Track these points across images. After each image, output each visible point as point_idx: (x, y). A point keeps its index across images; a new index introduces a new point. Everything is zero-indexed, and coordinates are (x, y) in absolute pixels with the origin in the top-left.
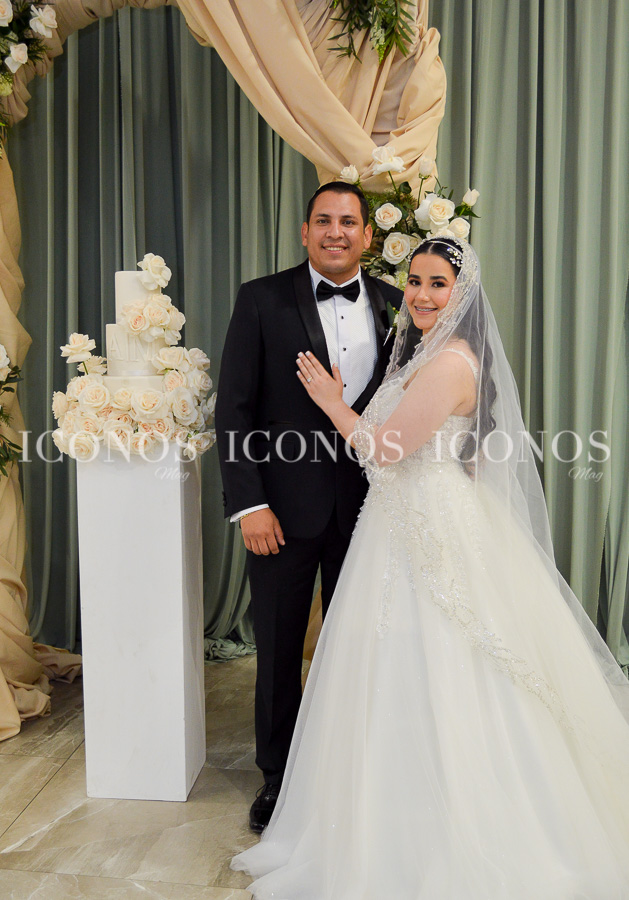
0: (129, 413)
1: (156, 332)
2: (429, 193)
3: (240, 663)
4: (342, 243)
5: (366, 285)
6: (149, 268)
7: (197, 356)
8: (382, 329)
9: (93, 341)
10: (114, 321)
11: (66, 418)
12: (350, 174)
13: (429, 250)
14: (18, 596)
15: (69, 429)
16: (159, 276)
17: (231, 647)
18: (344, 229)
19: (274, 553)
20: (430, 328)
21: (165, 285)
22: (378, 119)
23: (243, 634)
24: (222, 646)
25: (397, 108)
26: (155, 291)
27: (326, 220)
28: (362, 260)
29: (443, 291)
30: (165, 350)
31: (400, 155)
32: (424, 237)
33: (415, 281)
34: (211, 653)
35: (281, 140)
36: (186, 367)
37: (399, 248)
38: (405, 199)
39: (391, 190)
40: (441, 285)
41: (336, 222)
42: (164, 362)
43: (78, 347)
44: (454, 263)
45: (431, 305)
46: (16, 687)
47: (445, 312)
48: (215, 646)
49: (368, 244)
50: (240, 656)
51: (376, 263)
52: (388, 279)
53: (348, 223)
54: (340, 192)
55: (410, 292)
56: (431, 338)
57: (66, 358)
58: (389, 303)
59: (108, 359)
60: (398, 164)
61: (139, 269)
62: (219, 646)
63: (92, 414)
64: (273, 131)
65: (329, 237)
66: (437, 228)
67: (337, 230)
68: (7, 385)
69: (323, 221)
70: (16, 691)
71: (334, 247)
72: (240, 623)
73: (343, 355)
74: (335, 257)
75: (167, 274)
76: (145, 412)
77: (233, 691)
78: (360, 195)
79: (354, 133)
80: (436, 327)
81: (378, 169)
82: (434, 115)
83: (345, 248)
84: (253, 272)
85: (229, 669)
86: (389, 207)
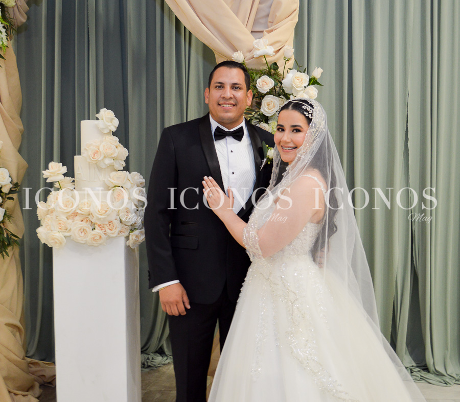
0: (89, 217)
1: (108, 161)
2: (290, 69)
3: (164, 369)
4: (232, 102)
5: (249, 130)
6: (104, 118)
7: (136, 178)
8: (259, 159)
9: (65, 167)
10: (80, 154)
11: (46, 220)
12: (238, 57)
13: (290, 107)
14: (18, 334)
15: (48, 227)
16: (110, 124)
17: (159, 359)
18: (234, 92)
19: (182, 314)
20: (292, 161)
21: (114, 129)
22: (256, 22)
23: (166, 350)
24: (153, 359)
25: (268, 15)
26: (108, 134)
27: (221, 86)
28: (246, 114)
29: (300, 135)
30: (114, 173)
31: (271, 45)
32: (288, 98)
33: (281, 128)
34: (146, 363)
35: (190, 33)
36: (128, 185)
37: (272, 105)
38: (274, 74)
39: (265, 68)
40: (298, 131)
41: (228, 88)
42: (113, 182)
43: (55, 171)
44: (307, 115)
45: (292, 145)
46: (16, 394)
47: (302, 149)
48: (148, 359)
49: (249, 103)
50: (164, 364)
51: (256, 116)
52: (264, 126)
53: (236, 88)
54: (231, 68)
55: (278, 136)
56: (293, 167)
57: (46, 179)
58: (264, 142)
59: (76, 179)
60: (270, 50)
61: (97, 119)
62: (151, 359)
63: (64, 217)
64: (185, 27)
65: (223, 98)
66: (298, 92)
67: (229, 93)
68: (10, 195)
69: (219, 87)
70: (15, 397)
71: (226, 104)
72: (164, 343)
73: (232, 176)
74: (227, 111)
75: (116, 122)
76: (100, 217)
77: (160, 392)
78: (245, 70)
79: (240, 30)
80: (296, 160)
81: (257, 53)
82: (292, 20)
83: (234, 105)
84: (172, 120)
85: (157, 374)
86: (265, 78)
